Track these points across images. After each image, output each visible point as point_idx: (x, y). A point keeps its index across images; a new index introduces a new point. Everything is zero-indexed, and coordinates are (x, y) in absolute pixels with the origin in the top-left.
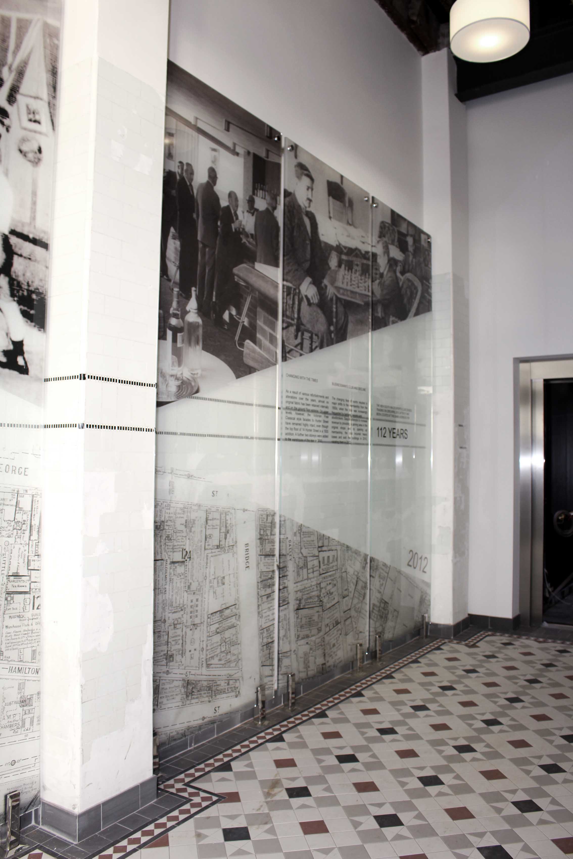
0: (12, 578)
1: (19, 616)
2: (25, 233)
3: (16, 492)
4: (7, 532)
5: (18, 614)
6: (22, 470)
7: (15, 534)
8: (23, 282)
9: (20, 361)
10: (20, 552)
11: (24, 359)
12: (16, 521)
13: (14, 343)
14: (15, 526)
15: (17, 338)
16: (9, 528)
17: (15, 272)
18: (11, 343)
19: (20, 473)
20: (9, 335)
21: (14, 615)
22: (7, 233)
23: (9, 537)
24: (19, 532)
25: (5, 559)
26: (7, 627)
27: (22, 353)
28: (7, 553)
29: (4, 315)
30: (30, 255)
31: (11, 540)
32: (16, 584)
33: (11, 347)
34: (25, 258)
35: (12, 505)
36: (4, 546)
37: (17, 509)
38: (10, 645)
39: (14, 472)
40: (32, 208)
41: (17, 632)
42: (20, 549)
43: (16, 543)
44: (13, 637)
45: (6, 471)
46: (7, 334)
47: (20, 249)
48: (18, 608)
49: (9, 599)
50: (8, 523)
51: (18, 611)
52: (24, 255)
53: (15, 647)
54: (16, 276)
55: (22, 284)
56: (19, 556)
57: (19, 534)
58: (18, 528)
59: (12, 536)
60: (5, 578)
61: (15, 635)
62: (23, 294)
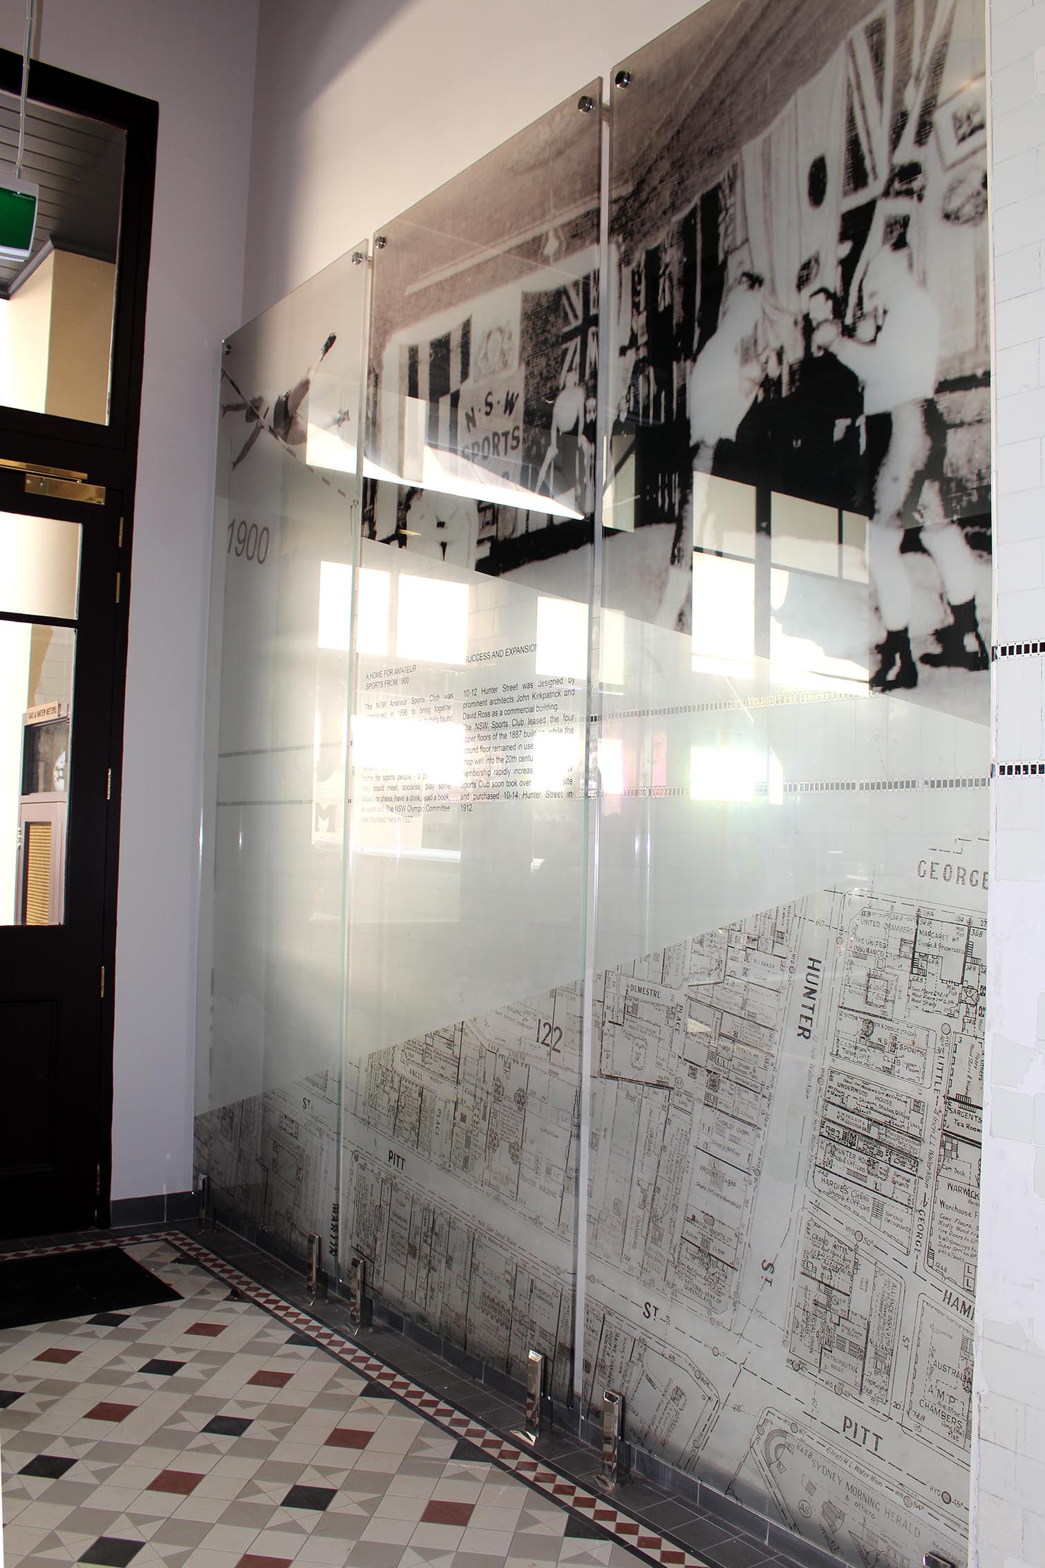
0: (955, 1105)
1: (968, 1192)
2: (967, 372)
3: (965, 923)
4: (948, 1006)
5: (967, 1187)
6: (980, 877)
7: (963, 1012)
8: (969, 476)
9: (970, 643)
10: (974, 1055)
11: (978, 637)
12: (965, 984)
13: (955, 610)
14: (964, 995)
15: (959, 599)
16: (951, 997)
17: (951, 465)
18: (949, 611)
19: (974, 883)
20: (944, 597)
21: (958, 1184)
22: (930, 394)
23: (950, 1016)
24: (972, 1010)
25: (941, 1060)
26: (942, 1203)
27: (973, 626)
28: (947, 1049)
29: (934, 561)
30: (979, 414)
31: (956, 1024)
32: (964, 1121)
33: (950, 620)
34: (970, 424)
35: (957, 951)
36: (940, 1034)
37: (969, 959)
38: (948, 1244)
39: (960, 880)
40: (978, 314)
41: (963, 1224)
42: (973, 1046)
43: (965, 1032)
44: (955, 1232)
45: (944, 877)
46: (941, 597)
47: (959, 412)
48: (967, 1174)
49: (948, 1146)
50: (949, 986)
51: (965, 1179)
52: (967, 419)
53: (958, 1254)
54: (953, 472)
55: (967, 481)
56: (970, 1062)
57: (971, 1015)
58: (969, 1000)
59: (956, 1015)
60: (942, 1100)
61: (958, 1228)
62: (969, 501)
